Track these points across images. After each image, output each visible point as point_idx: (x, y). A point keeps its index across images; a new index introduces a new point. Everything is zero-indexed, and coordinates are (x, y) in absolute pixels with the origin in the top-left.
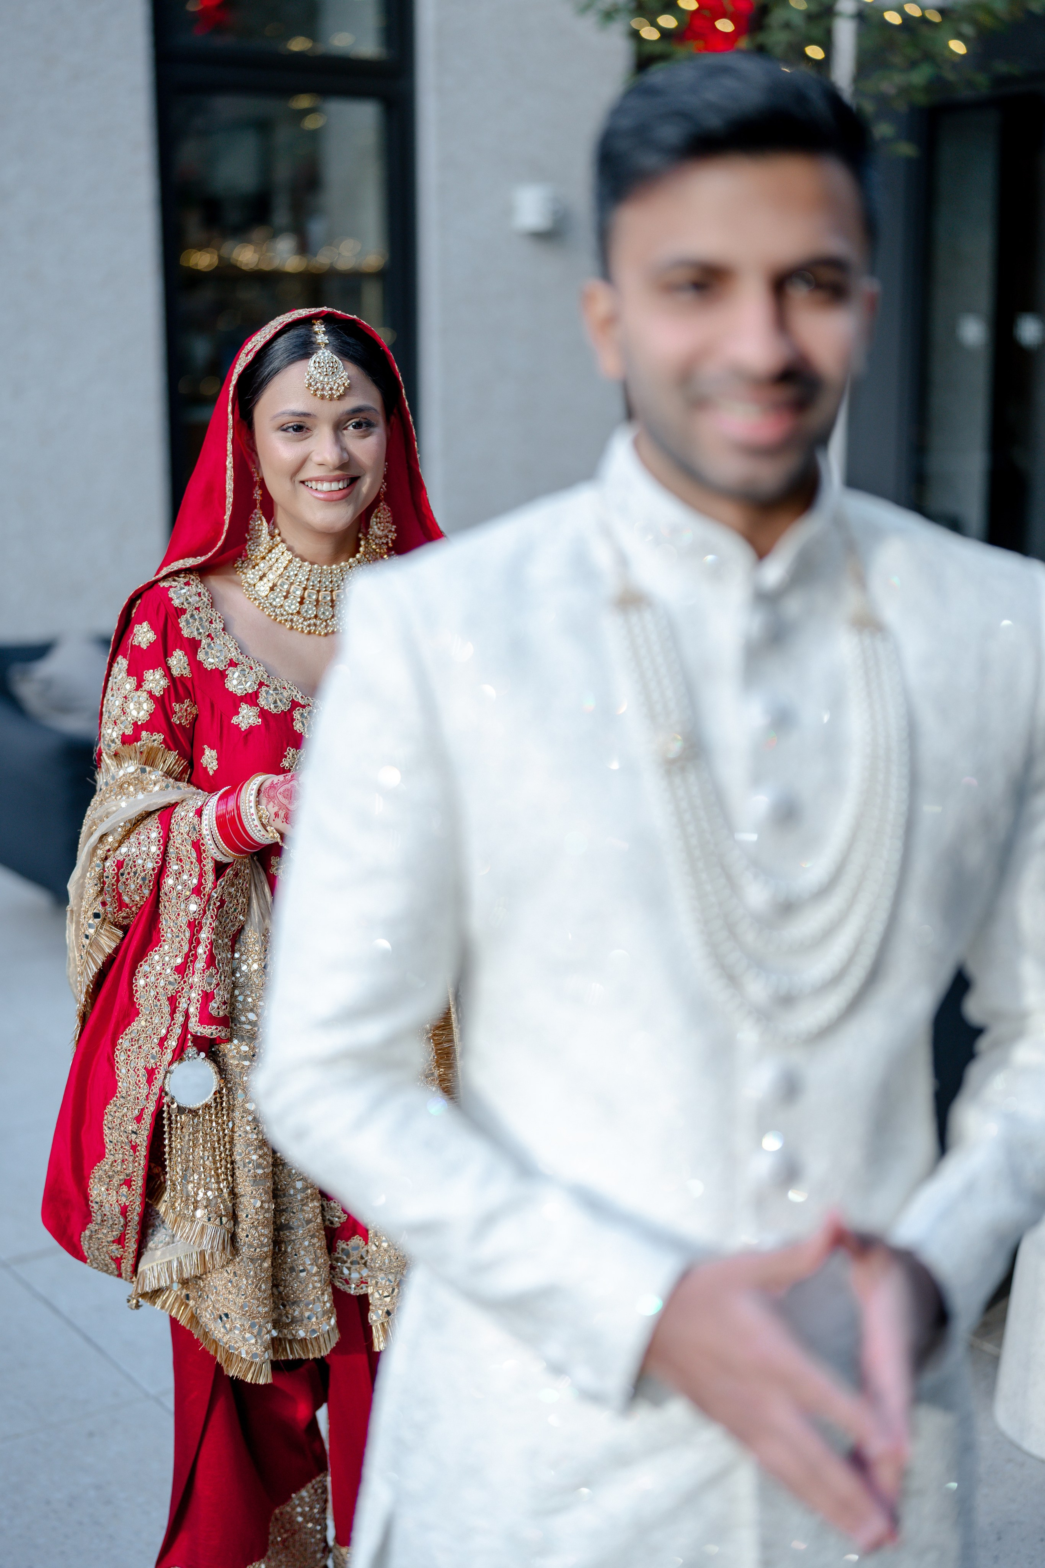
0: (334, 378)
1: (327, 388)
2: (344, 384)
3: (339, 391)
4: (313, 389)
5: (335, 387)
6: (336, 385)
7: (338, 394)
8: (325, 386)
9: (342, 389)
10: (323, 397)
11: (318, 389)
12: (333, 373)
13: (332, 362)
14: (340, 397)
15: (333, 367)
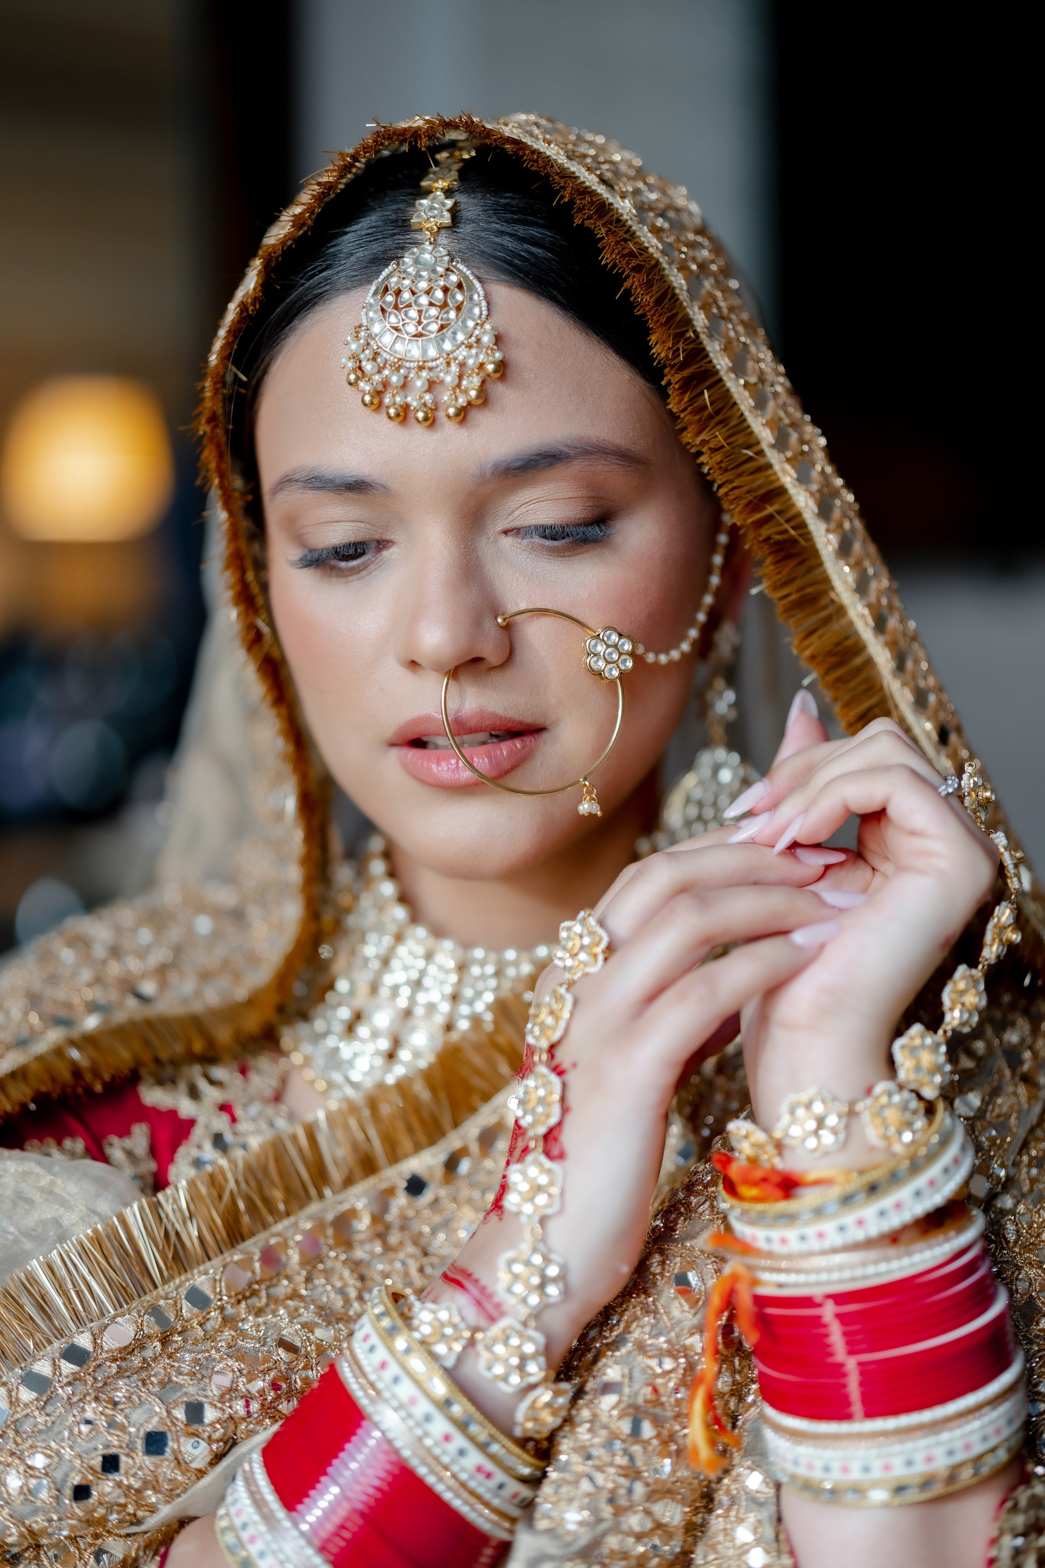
0: (447, 346)
1: (419, 383)
2: (481, 366)
3: (466, 392)
4: (368, 388)
5: (449, 379)
6: (454, 368)
7: (462, 401)
8: (412, 375)
9: (472, 383)
10: (404, 415)
11: (386, 384)
12: (442, 327)
13: (446, 290)
14: (463, 414)
15: (445, 305)
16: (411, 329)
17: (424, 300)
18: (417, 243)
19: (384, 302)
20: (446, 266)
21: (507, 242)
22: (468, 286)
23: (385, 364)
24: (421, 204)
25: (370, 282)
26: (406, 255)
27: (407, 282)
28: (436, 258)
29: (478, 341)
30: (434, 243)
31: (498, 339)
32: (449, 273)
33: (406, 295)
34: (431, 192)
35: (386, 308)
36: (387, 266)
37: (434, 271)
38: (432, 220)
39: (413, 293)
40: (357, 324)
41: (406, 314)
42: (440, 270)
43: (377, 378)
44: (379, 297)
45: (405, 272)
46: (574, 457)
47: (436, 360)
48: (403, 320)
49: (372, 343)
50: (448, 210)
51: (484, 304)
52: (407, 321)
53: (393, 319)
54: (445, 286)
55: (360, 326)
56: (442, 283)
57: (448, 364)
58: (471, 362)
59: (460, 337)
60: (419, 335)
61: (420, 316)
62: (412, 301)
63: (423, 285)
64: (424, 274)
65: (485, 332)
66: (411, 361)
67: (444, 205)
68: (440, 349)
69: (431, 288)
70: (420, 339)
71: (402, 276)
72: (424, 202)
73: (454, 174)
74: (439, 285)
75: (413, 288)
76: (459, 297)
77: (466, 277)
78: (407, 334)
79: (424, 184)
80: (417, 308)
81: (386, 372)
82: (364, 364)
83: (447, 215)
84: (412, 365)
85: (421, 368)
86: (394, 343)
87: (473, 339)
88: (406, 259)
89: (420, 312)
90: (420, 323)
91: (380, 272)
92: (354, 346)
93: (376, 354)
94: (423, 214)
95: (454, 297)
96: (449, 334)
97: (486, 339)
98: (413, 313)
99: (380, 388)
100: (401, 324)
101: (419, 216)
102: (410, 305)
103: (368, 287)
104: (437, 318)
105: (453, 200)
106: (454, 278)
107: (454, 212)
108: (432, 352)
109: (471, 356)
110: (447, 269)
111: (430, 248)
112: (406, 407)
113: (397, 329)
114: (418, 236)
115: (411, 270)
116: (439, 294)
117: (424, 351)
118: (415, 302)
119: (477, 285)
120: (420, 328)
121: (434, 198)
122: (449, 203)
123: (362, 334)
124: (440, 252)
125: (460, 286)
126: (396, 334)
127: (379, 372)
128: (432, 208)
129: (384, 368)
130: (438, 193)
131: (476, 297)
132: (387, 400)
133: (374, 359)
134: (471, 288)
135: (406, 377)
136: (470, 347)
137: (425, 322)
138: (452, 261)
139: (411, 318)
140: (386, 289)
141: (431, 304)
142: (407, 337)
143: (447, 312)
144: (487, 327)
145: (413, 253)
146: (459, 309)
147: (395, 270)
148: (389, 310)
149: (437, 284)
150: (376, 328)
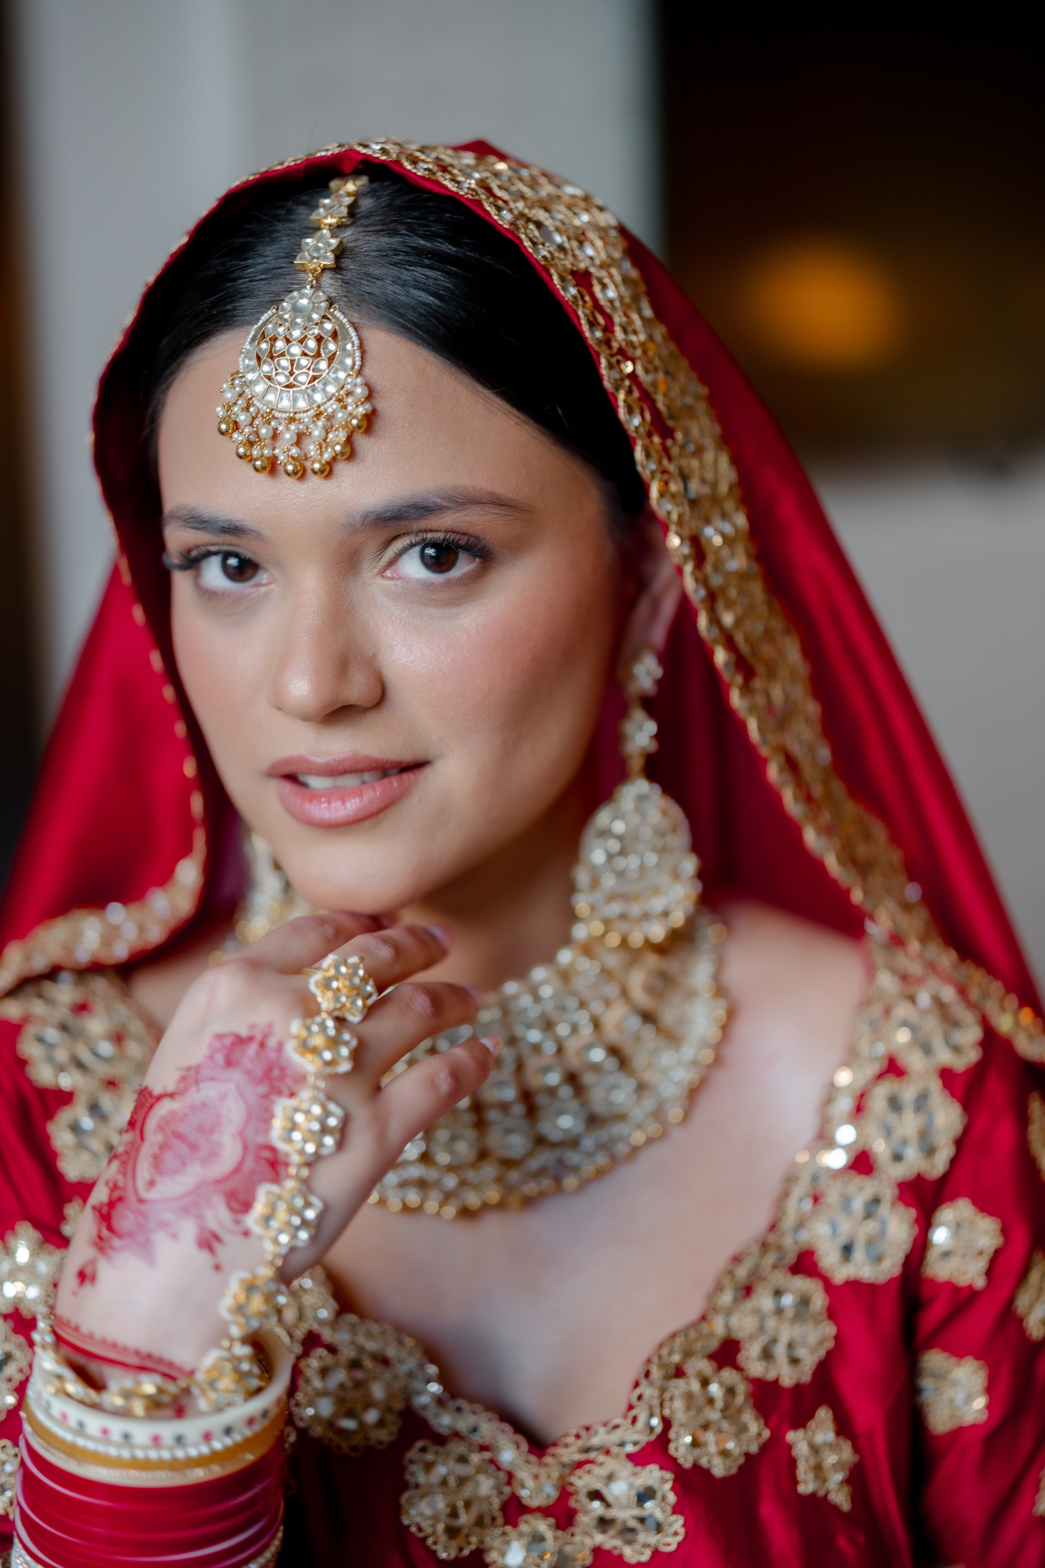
0: (318, 398)
1: (288, 436)
3: (332, 446)
4: (240, 438)
5: (316, 432)
6: (322, 422)
7: (327, 455)
8: (281, 428)
9: (338, 437)
10: (271, 467)
11: (257, 435)
12: (313, 378)
13: (319, 339)
14: (328, 470)
16: (283, 379)
17: (296, 350)
19: (260, 349)
20: (322, 313)
22: (342, 334)
23: (257, 414)
24: (307, 244)
26: (285, 299)
27: (282, 330)
28: (313, 304)
29: (349, 393)
32: (324, 320)
33: (280, 344)
35: (261, 356)
37: (310, 319)
38: (316, 260)
39: (288, 341)
40: (234, 371)
41: (279, 364)
42: (316, 317)
43: (248, 429)
44: (255, 344)
45: (282, 317)
47: (307, 411)
48: (276, 370)
49: (247, 390)
50: (333, 250)
51: (358, 353)
52: (280, 371)
53: (266, 368)
54: (319, 334)
55: (236, 373)
56: (316, 331)
57: (317, 416)
59: (331, 389)
60: (290, 386)
61: (292, 365)
62: (286, 350)
63: (296, 333)
65: (356, 385)
66: (283, 412)
67: (329, 244)
68: (310, 401)
69: (306, 337)
70: (291, 390)
71: (279, 322)
72: (310, 240)
73: (344, 210)
74: (313, 334)
75: (288, 337)
76: (333, 347)
77: (341, 325)
78: (280, 384)
79: (313, 218)
80: (288, 357)
81: (259, 424)
82: (238, 414)
83: (331, 256)
84: (284, 415)
85: (291, 420)
86: (266, 392)
88: (284, 305)
89: (292, 362)
90: (291, 373)
91: (258, 318)
92: (227, 396)
93: (249, 404)
94: (307, 254)
95: (327, 346)
96: (320, 385)
97: (356, 392)
98: (284, 363)
99: (254, 438)
100: (274, 373)
101: (303, 257)
102: (283, 355)
104: (309, 369)
105: (340, 238)
106: (328, 326)
108: (302, 404)
110: (324, 317)
111: (310, 292)
112: (273, 460)
113: (269, 378)
115: (287, 316)
116: (312, 344)
118: (288, 351)
119: (352, 332)
120: (292, 379)
121: (321, 237)
122: (335, 242)
123: (237, 382)
124: (318, 296)
125: (334, 335)
126: (269, 383)
127: (252, 420)
128: (316, 248)
129: (256, 418)
130: (325, 231)
131: (350, 346)
132: (257, 452)
133: (247, 409)
134: (345, 337)
135: (275, 430)
136: (339, 400)
137: (297, 372)
138: (330, 306)
139: (284, 368)
140: (262, 337)
141: (304, 354)
142: (279, 387)
143: (320, 362)
144: (360, 378)
145: (293, 298)
146: (331, 359)
147: (273, 315)
148: (264, 358)
149: (311, 332)
150: (250, 376)
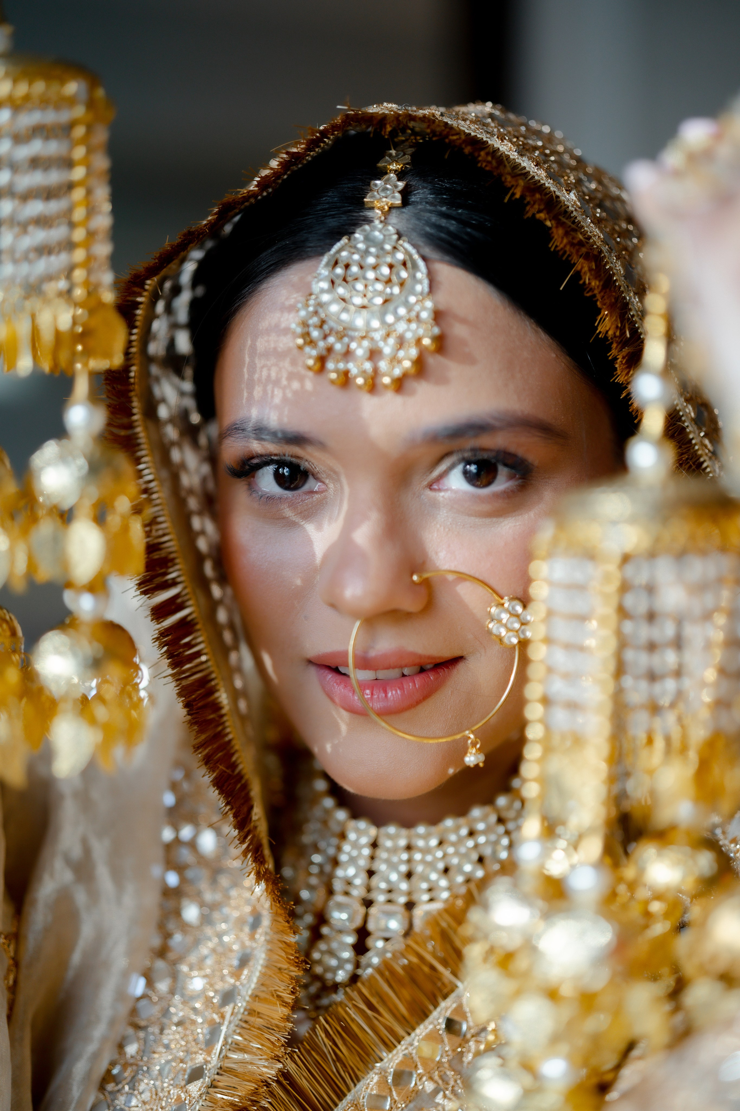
16: (358, 300)
18: (369, 221)
19: (334, 274)
20: (393, 244)
21: (452, 226)
22: (412, 264)
23: (331, 332)
24: (376, 185)
25: (322, 254)
26: (358, 230)
27: (356, 257)
28: (384, 236)
29: (418, 316)
30: (385, 222)
31: (438, 316)
32: (396, 250)
33: (355, 269)
34: (386, 173)
35: (335, 279)
36: (339, 240)
37: (382, 249)
38: (384, 199)
39: (361, 267)
41: (353, 287)
42: (388, 247)
43: (321, 344)
44: (331, 269)
45: (355, 247)
46: (501, 429)
47: (376, 330)
48: (350, 292)
49: (320, 310)
50: (400, 192)
51: (426, 282)
52: (354, 293)
53: (341, 291)
54: (391, 263)
55: (311, 294)
56: (388, 260)
57: (388, 335)
58: (409, 335)
59: (402, 311)
60: (364, 307)
61: (366, 290)
62: (360, 275)
63: (371, 260)
64: (373, 250)
65: (424, 309)
66: (355, 331)
67: (396, 186)
68: (383, 322)
69: (379, 264)
70: (364, 312)
71: (353, 250)
72: (378, 182)
73: (408, 158)
74: (385, 262)
75: (363, 264)
76: (404, 274)
77: (411, 256)
78: (353, 305)
79: (381, 165)
80: (363, 282)
81: (331, 340)
82: (311, 329)
83: (398, 195)
84: (355, 334)
85: (363, 338)
86: (341, 312)
87: (413, 314)
88: (357, 235)
89: (366, 286)
90: (365, 296)
91: (332, 245)
92: (303, 313)
93: (323, 322)
94: (376, 193)
95: (398, 275)
96: (391, 307)
97: (424, 315)
98: (360, 286)
99: (324, 353)
100: (348, 296)
101: (373, 197)
102: (356, 279)
103: (321, 258)
104: (382, 292)
105: (405, 182)
106: (400, 256)
107: (405, 194)
108: (375, 324)
109: (408, 330)
110: (395, 248)
111: (380, 226)
112: (346, 373)
113: (344, 300)
114: (369, 214)
115: (361, 246)
116: (385, 271)
117: (368, 323)
118: (363, 276)
119: (421, 264)
120: (365, 301)
121: (388, 180)
122: (401, 185)
123: (312, 302)
124: (388, 230)
125: (404, 264)
126: (343, 304)
127: (325, 337)
128: (385, 189)
129: (329, 335)
130: (392, 175)
131: (419, 275)
132: (330, 365)
133: (321, 327)
134: (415, 266)
135: (348, 346)
136: (409, 321)
137: (369, 295)
138: (399, 238)
139: (357, 291)
140: (336, 263)
141: (377, 279)
142: (353, 308)
143: (391, 288)
144: (429, 304)
145: (365, 230)
146: (402, 284)
147: (346, 244)
148: (338, 281)
149: (383, 260)
150: (325, 298)
